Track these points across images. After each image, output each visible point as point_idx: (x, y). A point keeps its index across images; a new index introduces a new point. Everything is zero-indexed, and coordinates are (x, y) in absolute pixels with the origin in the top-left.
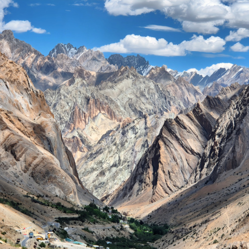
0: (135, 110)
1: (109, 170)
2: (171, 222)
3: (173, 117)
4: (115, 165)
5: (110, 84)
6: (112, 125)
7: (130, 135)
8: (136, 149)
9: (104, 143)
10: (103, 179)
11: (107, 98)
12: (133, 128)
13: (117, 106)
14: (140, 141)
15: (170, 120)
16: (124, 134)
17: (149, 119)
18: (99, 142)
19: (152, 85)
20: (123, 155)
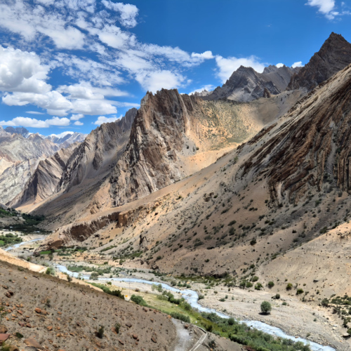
0: (22, 157)
1: (9, 188)
2: (45, 214)
3: (44, 160)
4: (12, 186)
5: (7, 143)
6: (10, 164)
7: (21, 169)
8: (24, 177)
9: (5, 174)
10: (6, 193)
11: (6, 150)
12: (22, 166)
13: (12, 155)
14: (26, 172)
15: (43, 161)
16: (17, 169)
17: (31, 161)
18: (3, 174)
19: (31, 143)
20: (17, 180)
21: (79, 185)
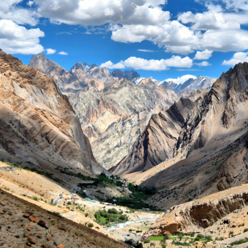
0: (131, 109)
1: (114, 149)
2: (157, 185)
3: (157, 112)
4: (117, 146)
5: (113, 91)
6: (115, 118)
7: (128, 125)
8: (132, 135)
9: (110, 131)
10: (110, 156)
11: (111, 100)
12: (130, 121)
13: (118, 106)
14: (135, 130)
15: (155, 115)
16: (123, 124)
17: (141, 114)
18: (107, 131)
19: (142, 92)
20: (123, 139)
21: (203, 149)
